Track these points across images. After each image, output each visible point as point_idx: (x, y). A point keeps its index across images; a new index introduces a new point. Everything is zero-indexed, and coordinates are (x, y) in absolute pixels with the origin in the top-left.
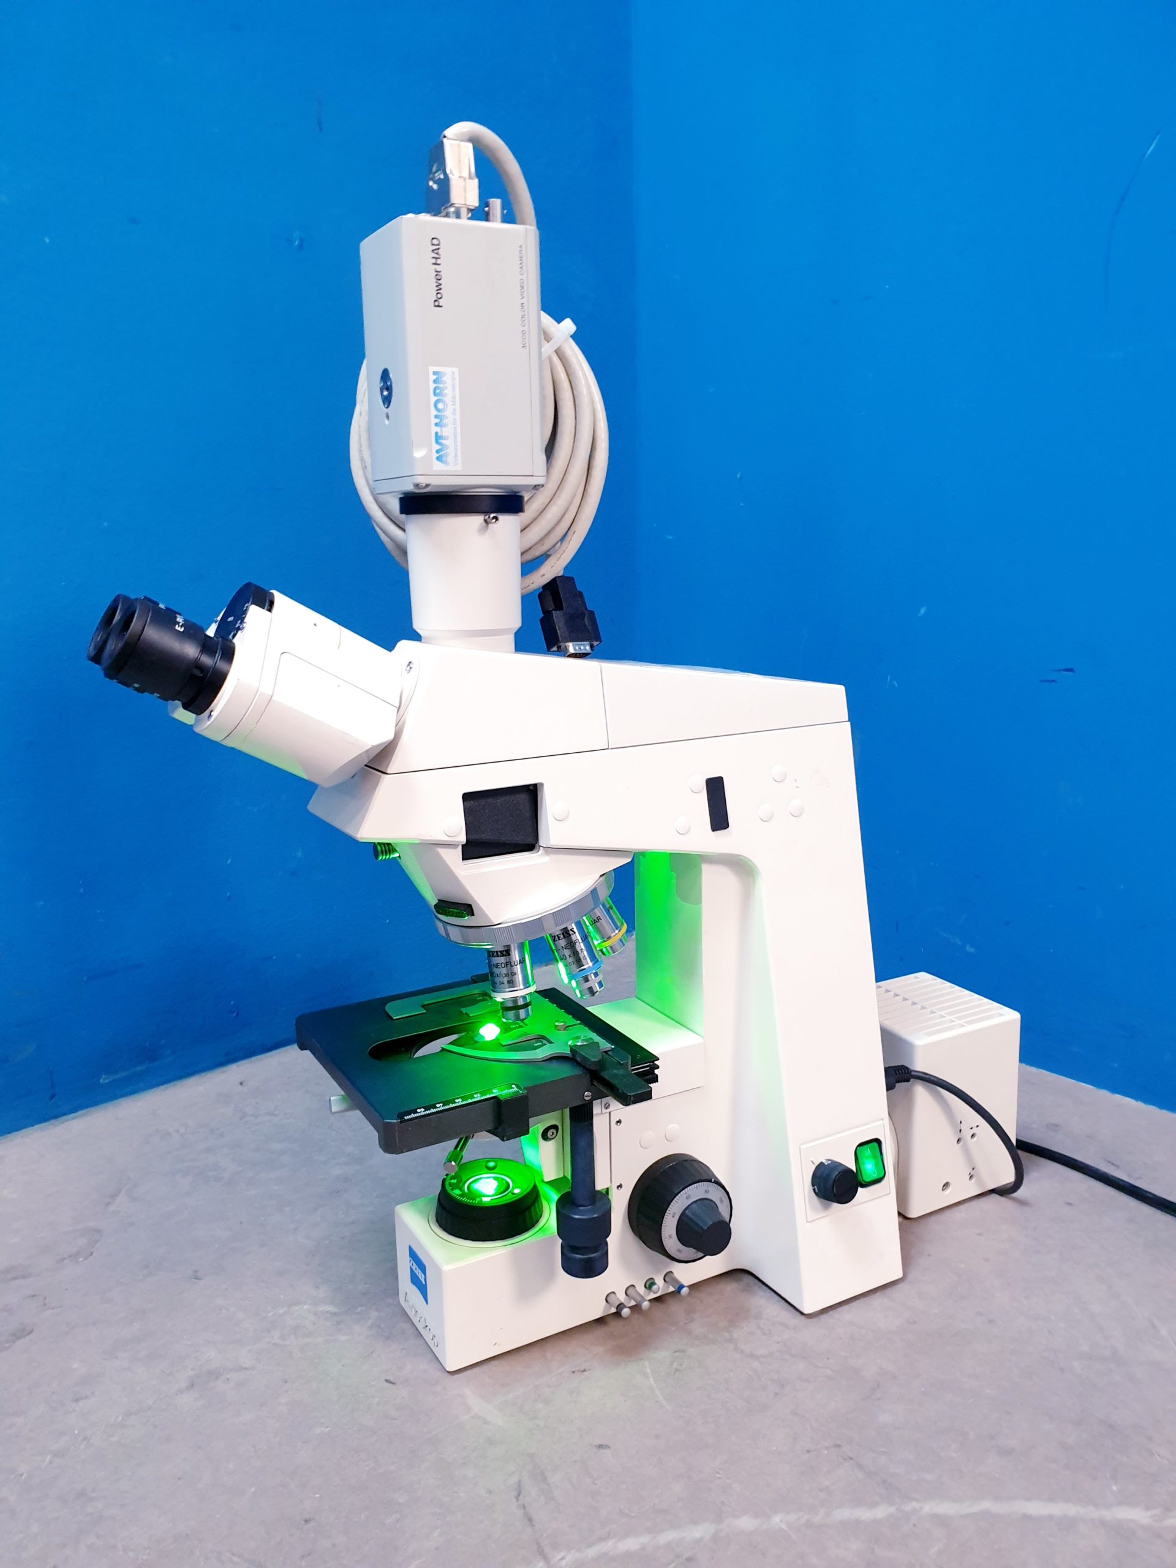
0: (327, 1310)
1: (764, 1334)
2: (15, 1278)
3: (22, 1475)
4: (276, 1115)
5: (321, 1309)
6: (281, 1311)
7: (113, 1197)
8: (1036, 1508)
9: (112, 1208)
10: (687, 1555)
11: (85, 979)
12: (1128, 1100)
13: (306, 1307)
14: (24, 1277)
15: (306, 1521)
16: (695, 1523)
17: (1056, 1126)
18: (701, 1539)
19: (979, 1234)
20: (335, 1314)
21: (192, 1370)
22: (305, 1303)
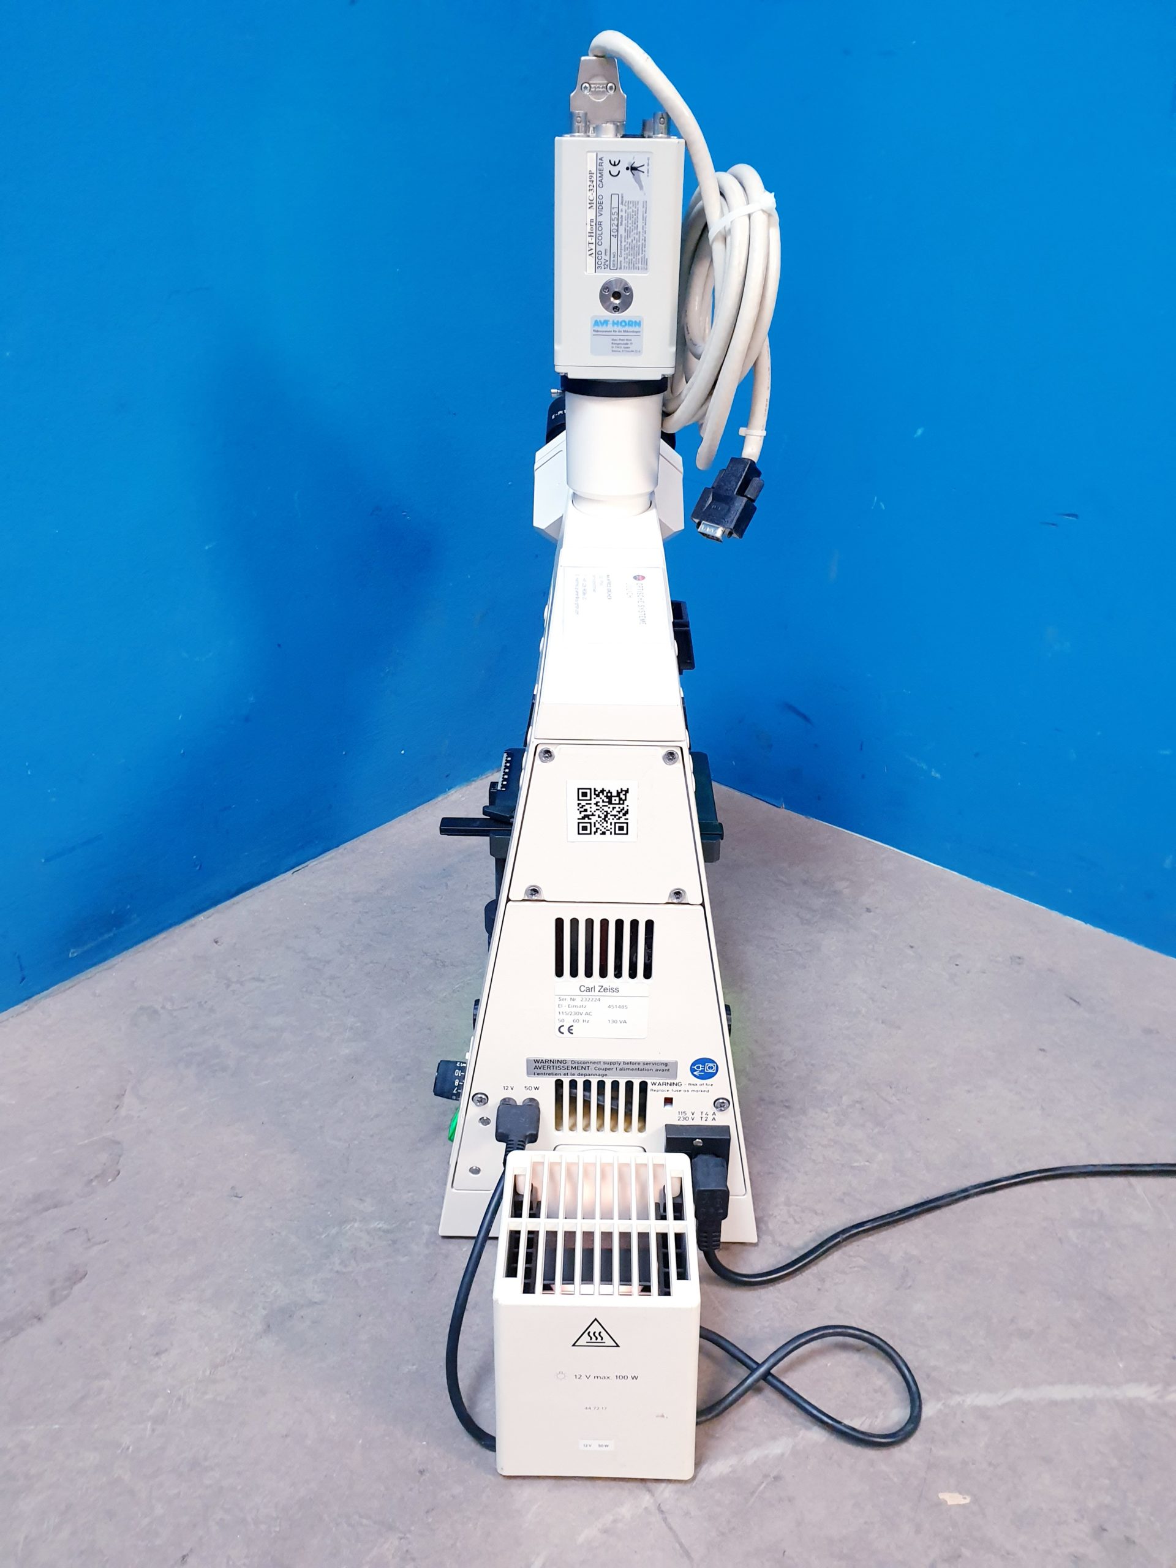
0: (379, 1226)
1: (796, 1222)
2: (47, 1209)
3: (128, 1448)
4: (263, 981)
5: (372, 1226)
6: (334, 1231)
7: (120, 1096)
8: (1060, 1393)
9: (123, 1112)
10: (774, 1474)
11: (43, 861)
12: (1078, 923)
13: (356, 1225)
14: (56, 1206)
15: (421, 1472)
16: (774, 1438)
17: (1020, 958)
18: (783, 1455)
19: (969, 1091)
20: (387, 1232)
21: (264, 1308)
22: (355, 1220)
